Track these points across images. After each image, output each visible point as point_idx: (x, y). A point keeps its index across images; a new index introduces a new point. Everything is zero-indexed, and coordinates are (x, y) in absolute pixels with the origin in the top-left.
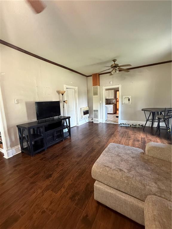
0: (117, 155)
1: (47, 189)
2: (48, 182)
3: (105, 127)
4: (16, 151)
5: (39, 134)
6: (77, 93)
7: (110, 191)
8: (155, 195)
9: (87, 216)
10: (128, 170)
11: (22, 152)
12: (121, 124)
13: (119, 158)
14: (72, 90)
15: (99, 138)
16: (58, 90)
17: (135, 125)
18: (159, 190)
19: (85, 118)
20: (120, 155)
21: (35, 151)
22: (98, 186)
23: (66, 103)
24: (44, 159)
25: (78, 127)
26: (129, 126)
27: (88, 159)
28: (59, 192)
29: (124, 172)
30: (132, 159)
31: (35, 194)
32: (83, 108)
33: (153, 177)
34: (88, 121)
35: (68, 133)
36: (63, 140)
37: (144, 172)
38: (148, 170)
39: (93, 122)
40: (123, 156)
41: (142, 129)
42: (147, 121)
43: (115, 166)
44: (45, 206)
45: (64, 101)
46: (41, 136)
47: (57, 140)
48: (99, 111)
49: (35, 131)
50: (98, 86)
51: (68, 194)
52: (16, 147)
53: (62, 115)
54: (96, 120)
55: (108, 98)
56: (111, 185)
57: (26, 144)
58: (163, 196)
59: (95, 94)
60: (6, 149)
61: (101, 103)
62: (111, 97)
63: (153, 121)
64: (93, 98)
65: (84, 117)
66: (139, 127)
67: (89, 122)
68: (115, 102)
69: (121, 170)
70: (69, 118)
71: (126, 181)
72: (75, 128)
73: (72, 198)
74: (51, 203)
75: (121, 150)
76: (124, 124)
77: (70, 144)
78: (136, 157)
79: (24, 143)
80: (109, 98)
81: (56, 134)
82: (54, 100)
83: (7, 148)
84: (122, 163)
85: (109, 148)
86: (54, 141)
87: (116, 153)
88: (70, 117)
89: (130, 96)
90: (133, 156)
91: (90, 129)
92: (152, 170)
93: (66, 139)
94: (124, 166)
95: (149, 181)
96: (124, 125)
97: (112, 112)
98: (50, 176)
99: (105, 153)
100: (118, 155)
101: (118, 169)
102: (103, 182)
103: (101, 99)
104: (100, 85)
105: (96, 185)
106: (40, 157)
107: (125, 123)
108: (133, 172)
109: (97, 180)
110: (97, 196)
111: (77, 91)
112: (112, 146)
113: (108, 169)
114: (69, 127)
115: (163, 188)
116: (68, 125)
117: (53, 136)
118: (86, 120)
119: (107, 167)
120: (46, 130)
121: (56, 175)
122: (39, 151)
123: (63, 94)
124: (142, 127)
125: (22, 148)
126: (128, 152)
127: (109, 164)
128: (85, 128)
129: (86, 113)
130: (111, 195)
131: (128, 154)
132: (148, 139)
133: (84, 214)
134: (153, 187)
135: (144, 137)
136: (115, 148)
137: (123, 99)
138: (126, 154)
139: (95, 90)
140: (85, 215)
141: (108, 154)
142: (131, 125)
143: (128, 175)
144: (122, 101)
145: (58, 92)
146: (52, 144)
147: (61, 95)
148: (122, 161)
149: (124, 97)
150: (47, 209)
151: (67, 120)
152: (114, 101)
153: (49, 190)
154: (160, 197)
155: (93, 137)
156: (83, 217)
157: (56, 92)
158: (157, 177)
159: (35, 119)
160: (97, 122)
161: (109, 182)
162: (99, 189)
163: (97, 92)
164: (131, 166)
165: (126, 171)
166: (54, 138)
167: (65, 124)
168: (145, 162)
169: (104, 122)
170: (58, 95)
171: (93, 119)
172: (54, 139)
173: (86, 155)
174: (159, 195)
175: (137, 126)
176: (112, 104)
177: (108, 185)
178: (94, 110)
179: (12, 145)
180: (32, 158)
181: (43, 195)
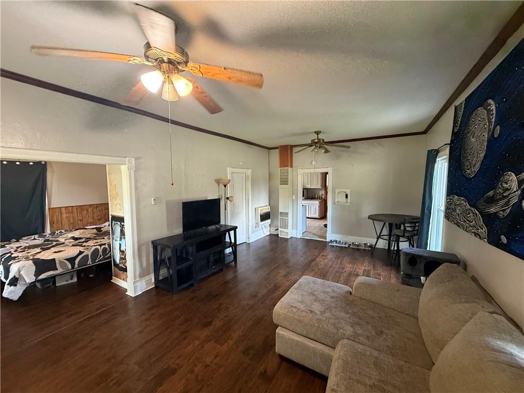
0: (310, 294)
1: (208, 339)
2: (206, 332)
3: (300, 246)
4: (146, 284)
5: (184, 256)
6: (250, 181)
7: (296, 339)
8: (348, 339)
9: (265, 372)
10: (321, 312)
11: (156, 287)
12: (331, 241)
13: (312, 298)
14: (241, 175)
15: (288, 267)
16: (218, 177)
17: (358, 246)
18: (354, 334)
19: (263, 227)
20: (314, 293)
21: (179, 285)
22: (281, 332)
23: (231, 201)
24: (195, 300)
25: (249, 244)
26: (347, 246)
27: (267, 301)
28: (226, 344)
29: (316, 314)
30: (330, 299)
31: (191, 345)
32: (259, 209)
33: (351, 321)
34: (269, 233)
35: (233, 256)
36: (223, 268)
37: (343, 314)
38: (347, 313)
39: (278, 235)
40: (318, 294)
41: (371, 252)
42: (378, 239)
43: (304, 307)
44: (208, 360)
45: (228, 198)
46: (188, 260)
47: (214, 269)
48: (290, 215)
49: (178, 252)
50: (290, 169)
51: (238, 347)
52: (147, 278)
53: (222, 222)
54: (283, 232)
55: (309, 186)
56: (298, 330)
57: (166, 271)
58: (357, 340)
59: (284, 182)
60: (133, 281)
61: (294, 198)
62: (316, 185)
63: (390, 238)
64: (280, 190)
65: (260, 226)
66: (365, 250)
67: (270, 235)
68: (323, 195)
69: (312, 312)
70: (235, 228)
71: (316, 325)
72: (244, 247)
73: (246, 352)
74: (216, 357)
75: (317, 287)
76: (336, 241)
77: (235, 277)
78: (337, 297)
79: (162, 269)
80: (312, 188)
81: (213, 256)
82: (211, 197)
83: (135, 278)
84: (316, 303)
85: (300, 284)
86: (209, 270)
87: (310, 291)
88: (237, 227)
89: (349, 190)
90: (333, 295)
91: (272, 250)
92: (354, 314)
93: (228, 266)
94: (317, 307)
95: (345, 324)
96: (337, 245)
97: (317, 216)
98: (210, 323)
99: (293, 290)
100: (312, 294)
101: (309, 310)
102: (287, 327)
103: (294, 192)
104: (293, 166)
105: (279, 331)
106: (188, 296)
107: (338, 240)
108: (327, 315)
109: (281, 326)
110: (280, 348)
111: (250, 176)
112: (305, 281)
113: (294, 310)
114: (234, 246)
115: (358, 332)
116: (233, 241)
117: (208, 262)
118: (264, 230)
119: (295, 307)
120: (198, 250)
121: (217, 323)
122: (185, 285)
123: (225, 186)
124: (370, 249)
125: (157, 281)
126: (328, 290)
127: (298, 305)
128: (263, 247)
129: (265, 217)
130: (297, 344)
131: (327, 293)
132: (376, 272)
133: (262, 369)
134: (349, 330)
135: (370, 268)
136: (310, 283)
137: (336, 195)
138: (325, 292)
139: (283, 176)
140: (263, 371)
141: (297, 292)
142: (350, 245)
143: (320, 317)
144: (334, 198)
145: (218, 182)
146: (206, 275)
147: (222, 186)
148: (315, 301)
149: (337, 191)
150: (211, 362)
151: (232, 233)
152: (322, 193)
153: (211, 342)
154: (354, 341)
155: (277, 265)
156: (260, 372)
157: (214, 181)
158: (356, 321)
159: (179, 230)
160: (286, 235)
161: (296, 326)
162: (282, 337)
163: (288, 178)
164: (327, 307)
165: (318, 313)
166: (209, 264)
167: (227, 240)
168: (347, 304)
169: (299, 236)
170: (217, 185)
171: (278, 229)
172: (208, 266)
173: (264, 296)
174: (353, 339)
175: (361, 248)
176: (317, 199)
177: (294, 331)
178: (281, 213)
179: (143, 274)
180: (175, 297)
181: (203, 347)
